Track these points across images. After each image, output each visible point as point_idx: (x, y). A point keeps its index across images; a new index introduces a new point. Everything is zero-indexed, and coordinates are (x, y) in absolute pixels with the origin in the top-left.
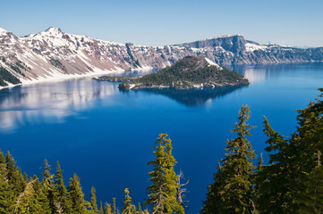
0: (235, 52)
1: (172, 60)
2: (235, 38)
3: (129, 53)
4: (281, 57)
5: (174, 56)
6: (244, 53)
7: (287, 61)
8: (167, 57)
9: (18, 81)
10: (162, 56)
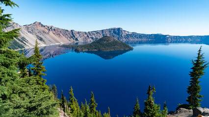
0: (119, 35)
1: (92, 38)
2: (119, 29)
3: (73, 35)
4: (137, 38)
5: (93, 36)
6: (123, 35)
7: (140, 40)
8: (90, 36)
9: (23, 47)
10: (88, 36)
